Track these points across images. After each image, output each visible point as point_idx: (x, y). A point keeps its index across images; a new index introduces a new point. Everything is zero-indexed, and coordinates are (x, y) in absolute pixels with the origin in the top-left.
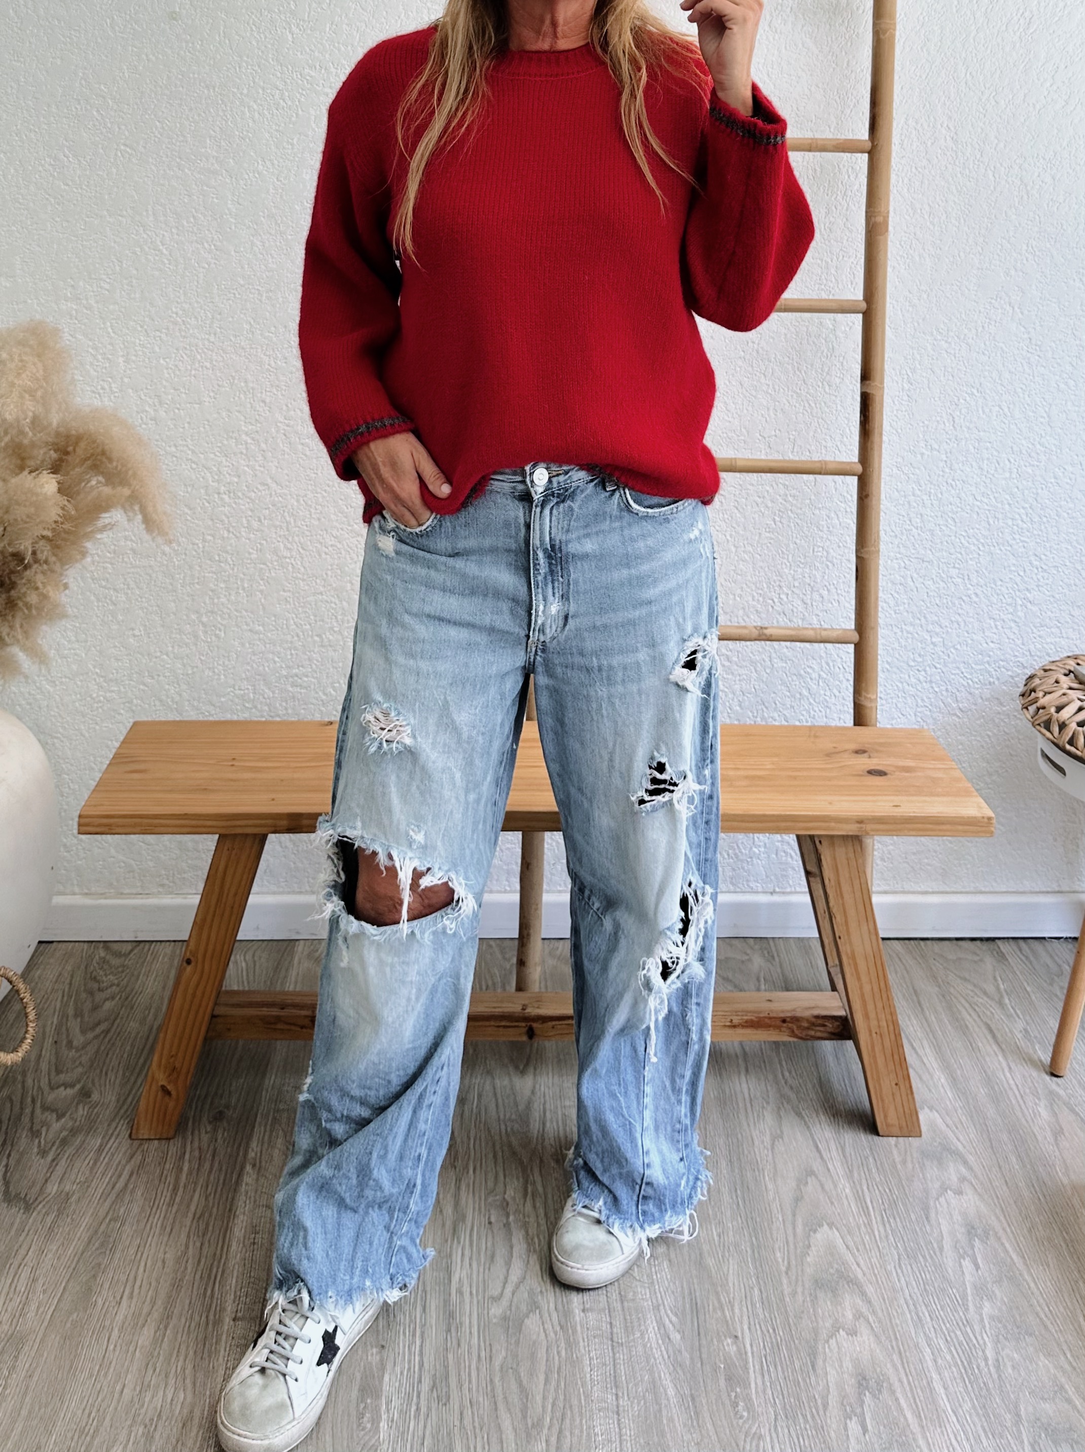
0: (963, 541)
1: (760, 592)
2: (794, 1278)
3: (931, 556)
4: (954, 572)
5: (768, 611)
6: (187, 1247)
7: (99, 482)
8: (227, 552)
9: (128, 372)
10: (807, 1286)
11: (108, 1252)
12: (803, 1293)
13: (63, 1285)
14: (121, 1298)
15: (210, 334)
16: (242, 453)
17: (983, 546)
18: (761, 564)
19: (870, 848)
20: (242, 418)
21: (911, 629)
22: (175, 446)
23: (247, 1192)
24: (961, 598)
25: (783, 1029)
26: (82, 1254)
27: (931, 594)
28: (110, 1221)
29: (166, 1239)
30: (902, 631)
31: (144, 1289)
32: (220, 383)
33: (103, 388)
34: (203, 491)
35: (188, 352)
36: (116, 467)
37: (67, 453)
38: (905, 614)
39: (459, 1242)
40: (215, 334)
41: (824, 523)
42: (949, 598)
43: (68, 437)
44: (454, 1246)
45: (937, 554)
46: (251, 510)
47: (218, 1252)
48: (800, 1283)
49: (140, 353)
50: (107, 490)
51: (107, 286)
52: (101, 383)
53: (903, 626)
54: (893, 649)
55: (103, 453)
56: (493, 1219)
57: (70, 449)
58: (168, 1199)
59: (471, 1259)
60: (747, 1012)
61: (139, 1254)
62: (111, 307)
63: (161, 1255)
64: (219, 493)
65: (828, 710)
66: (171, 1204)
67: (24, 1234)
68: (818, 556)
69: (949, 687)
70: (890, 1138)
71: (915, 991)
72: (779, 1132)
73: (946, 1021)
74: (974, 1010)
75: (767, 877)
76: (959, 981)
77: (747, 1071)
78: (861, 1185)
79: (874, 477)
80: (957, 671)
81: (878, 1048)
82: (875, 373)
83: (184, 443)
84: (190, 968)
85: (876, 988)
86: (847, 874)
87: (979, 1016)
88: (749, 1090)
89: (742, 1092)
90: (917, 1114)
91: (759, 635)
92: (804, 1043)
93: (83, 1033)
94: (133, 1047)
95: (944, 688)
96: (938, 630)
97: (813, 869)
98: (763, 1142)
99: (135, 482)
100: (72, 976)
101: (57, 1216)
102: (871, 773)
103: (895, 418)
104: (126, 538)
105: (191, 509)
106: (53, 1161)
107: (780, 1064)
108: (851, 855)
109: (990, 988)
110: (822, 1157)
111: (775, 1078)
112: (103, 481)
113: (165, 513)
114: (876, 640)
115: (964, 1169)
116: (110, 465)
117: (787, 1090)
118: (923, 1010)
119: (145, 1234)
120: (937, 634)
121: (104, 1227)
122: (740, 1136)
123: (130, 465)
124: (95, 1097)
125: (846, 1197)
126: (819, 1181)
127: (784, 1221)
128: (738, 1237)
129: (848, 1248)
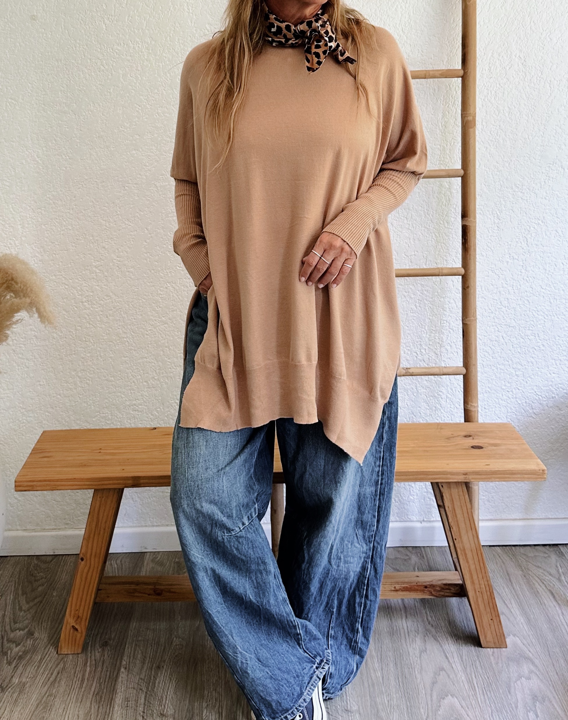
0: (534, 314)
1: (409, 348)
3: (515, 324)
4: (529, 332)
5: (414, 359)
6: (90, 708)
7: (11, 296)
8: (89, 335)
9: (24, 234)
11: (48, 711)
15: (70, 209)
16: (93, 278)
17: (547, 316)
18: (409, 332)
19: (477, 492)
20: (92, 258)
21: (503, 367)
22: (55, 276)
23: (122, 681)
25: (426, 591)
26: (34, 712)
27: (514, 346)
28: (48, 696)
29: (79, 704)
30: (497, 369)
32: (78, 238)
33: (11, 244)
34: (73, 301)
35: (57, 220)
36: (21, 287)
38: (499, 358)
40: (72, 209)
41: (447, 306)
42: (526, 348)
45: (518, 322)
46: (102, 311)
47: (108, 711)
49: (30, 222)
50: (17, 301)
52: (9, 241)
53: (498, 366)
54: (492, 379)
55: (12, 279)
58: (79, 686)
60: (404, 582)
61: (65, 712)
63: (77, 712)
64: (82, 302)
65: (453, 416)
66: (81, 687)
68: (443, 326)
69: (527, 401)
70: (489, 649)
71: (508, 574)
72: (424, 648)
73: (526, 590)
74: (543, 583)
75: (419, 512)
76: (535, 568)
77: (406, 617)
78: (471, 675)
79: (472, 275)
80: (532, 391)
81: (480, 600)
82: (471, 213)
83: (60, 274)
84: (83, 563)
85: (478, 568)
86: (459, 504)
87: (546, 587)
88: (407, 627)
89: (403, 628)
90: (504, 635)
91: (406, 373)
92: (439, 599)
93: (28, 603)
94: (56, 609)
95: (524, 401)
96: (519, 367)
97: (441, 503)
98: (415, 654)
99: (32, 295)
100: (20, 574)
101: (19, 694)
102: (473, 447)
103: (490, 241)
104: (31, 330)
105: (67, 312)
106: (15, 667)
107: (426, 613)
108: (461, 493)
109: (553, 571)
110: (449, 661)
111: (423, 621)
112: (14, 296)
113: (51, 312)
114: (476, 372)
115: (532, 667)
116: (16, 286)
117: (429, 627)
118: (512, 583)
119: (67, 703)
120: (519, 370)
121: (45, 698)
122: (401, 651)
123: (28, 286)
124: (36, 635)
125: (463, 681)
126: (447, 673)
127: (426, 694)
128: (399, 702)
129: (462, 707)
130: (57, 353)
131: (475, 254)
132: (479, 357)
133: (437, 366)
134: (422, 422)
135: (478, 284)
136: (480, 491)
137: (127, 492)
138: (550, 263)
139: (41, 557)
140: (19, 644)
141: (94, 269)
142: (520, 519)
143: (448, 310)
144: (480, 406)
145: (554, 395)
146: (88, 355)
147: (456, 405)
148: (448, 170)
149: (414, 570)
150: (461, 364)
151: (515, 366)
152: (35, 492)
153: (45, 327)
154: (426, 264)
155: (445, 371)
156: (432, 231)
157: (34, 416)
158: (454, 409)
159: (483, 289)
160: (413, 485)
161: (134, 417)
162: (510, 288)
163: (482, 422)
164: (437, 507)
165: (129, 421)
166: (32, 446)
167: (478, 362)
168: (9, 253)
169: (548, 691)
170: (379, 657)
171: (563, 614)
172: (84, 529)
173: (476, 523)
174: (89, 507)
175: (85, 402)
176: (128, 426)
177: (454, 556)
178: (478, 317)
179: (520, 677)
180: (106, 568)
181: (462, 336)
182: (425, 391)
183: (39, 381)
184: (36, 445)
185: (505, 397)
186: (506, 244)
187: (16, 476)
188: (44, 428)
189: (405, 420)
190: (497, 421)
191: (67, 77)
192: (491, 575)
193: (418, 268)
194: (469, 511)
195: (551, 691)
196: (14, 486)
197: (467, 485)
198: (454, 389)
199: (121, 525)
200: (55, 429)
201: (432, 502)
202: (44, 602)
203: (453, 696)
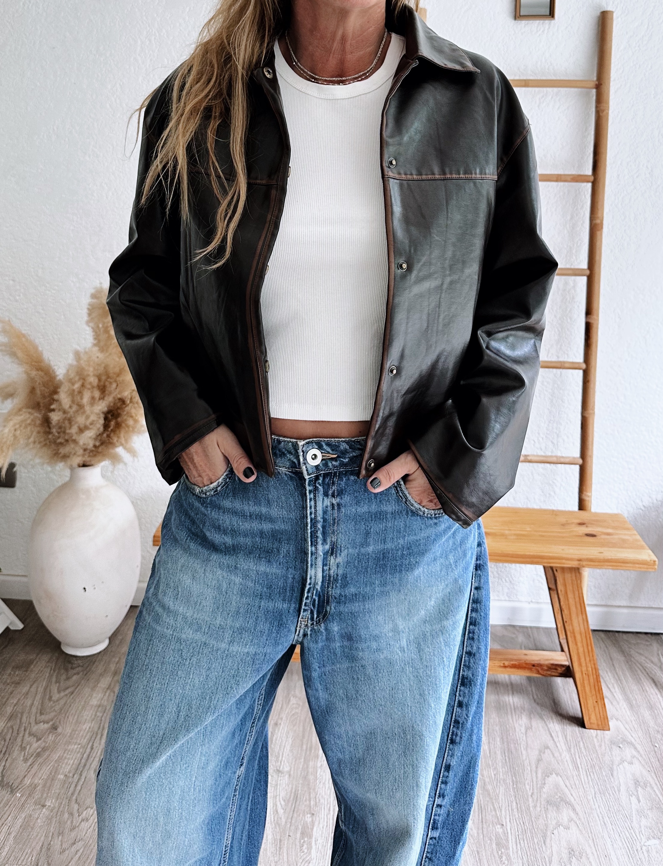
2: (535, 799)
10: (542, 803)
12: (540, 807)
25: (533, 670)
48: (539, 801)
60: (513, 660)
70: (592, 730)
71: (611, 659)
72: (530, 725)
73: (629, 676)
74: (645, 670)
75: (528, 593)
76: (637, 654)
77: (513, 693)
78: (575, 755)
79: (593, 370)
81: (586, 682)
82: (594, 311)
85: (586, 650)
86: (571, 588)
87: (648, 674)
88: (514, 702)
89: (510, 703)
90: (607, 718)
92: (546, 678)
97: (552, 586)
98: (520, 730)
102: (587, 535)
107: (532, 691)
108: (574, 578)
109: (655, 659)
110: (553, 740)
111: (529, 698)
114: (592, 463)
115: (634, 752)
117: (534, 704)
118: (615, 668)
122: (508, 726)
125: (567, 761)
126: (552, 752)
127: (531, 770)
128: (505, 776)
129: (566, 786)
131: (597, 351)
134: (536, 507)
142: (624, 607)
148: (574, 269)
149: (521, 648)
155: (561, 460)
163: (595, 511)
164: (548, 590)
169: (650, 777)
173: (586, 607)
179: (622, 761)
182: (540, 477)
195: (653, 778)
196: (152, 541)
197: (577, 571)
201: (542, 585)
203: (557, 774)
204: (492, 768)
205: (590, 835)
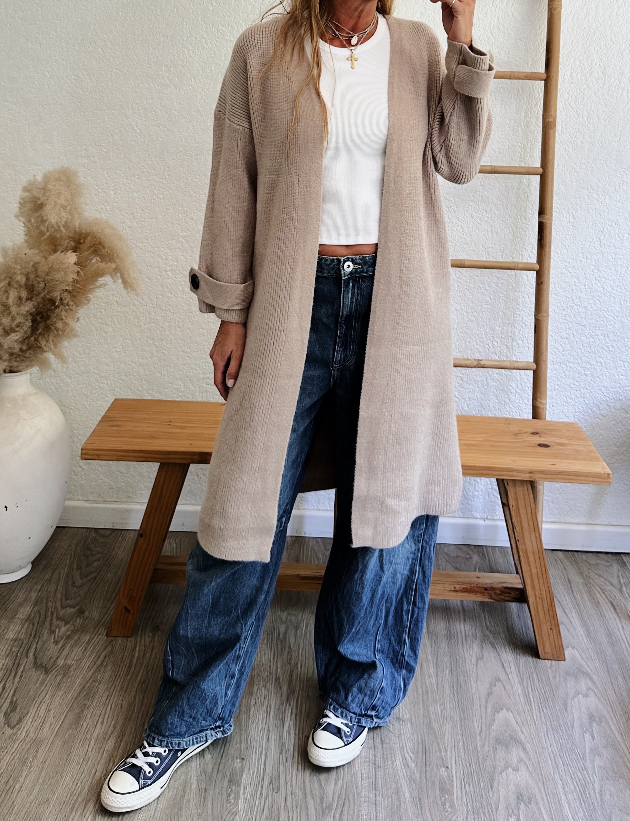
0: (605, 314)
1: (481, 340)
2: (484, 737)
3: (585, 322)
4: (599, 332)
5: (486, 351)
6: (135, 698)
7: (97, 260)
8: (170, 305)
9: (116, 199)
10: (491, 742)
11: (91, 698)
12: (489, 746)
13: (65, 714)
14: (97, 723)
16: (179, 248)
17: (617, 317)
18: (482, 324)
19: (541, 492)
20: (180, 228)
21: (572, 365)
22: (142, 243)
24: (603, 348)
25: (485, 594)
26: (76, 698)
27: (585, 345)
28: (92, 681)
29: (123, 693)
30: (566, 366)
31: (110, 719)
32: (168, 207)
33: (101, 209)
34: (157, 269)
35: (150, 189)
36: (107, 252)
37: (80, 243)
38: (569, 356)
39: (290, 705)
40: (165, 179)
41: (520, 300)
42: (596, 348)
43: (80, 234)
44: (287, 707)
45: (589, 321)
48: (487, 740)
49: (123, 189)
50: (102, 265)
51: (105, 150)
52: (101, 205)
53: (568, 364)
54: (561, 377)
55: (100, 243)
56: (310, 694)
57: (82, 241)
58: (125, 673)
59: (296, 715)
60: (464, 583)
61: (108, 701)
62: (107, 162)
63: (120, 702)
64: (166, 271)
65: (520, 412)
66: (126, 675)
67: (44, 686)
68: (516, 320)
69: (595, 401)
70: (547, 661)
71: (569, 581)
72: (480, 655)
73: (586, 599)
74: (604, 593)
75: (483, 509)
76: (596, 576)
77: (465, 620)
78: (528, 688)
79: (546, 272)
80: (600, 392)
81: (540, 607)
82: (547, 211)
83: (147, 241)
84: (141, 540)
85: (539, 572)
86: (523, 503)
87: (607, 597)
88: (465, 631)
89: (461, 632)
90: (562, 646)
91: (477, 364)
92: (498, 603)
93: (81, 578)
94: (109, 587)
95: (591, 402)
96: (588, 366)
97: (505, 501)
98: (471, 661)
99: (118, 261)
100: (76, 547)
101: (63, 677)
102: (540, 445)
103: (564, 239)
104: (113, 295)
105: (150, 280)
106: (62, 647)
107: (485, 618)
108: (526, 492)
109: (615, 582)
110: (505, 671)
111: (481, 625)
112: (100, 260)
113: (134, 278)
114: (546, 368)
115: (590, 683)
116: (104, 251)
117: (487, 633)
118: (573, 592)
119: (112, 690)
120: (588, 369)
121: (89, 684)
122: (457, 656)
123: (115, 251)
124: (87, 614)
125: (518, 695)
126: (503, 684)
127: (480, 705)
128: (452, 712)
129: (517, 722)
130: (136, 320)
131: (550, 251)
132: (549, 354)
133: (508, 359)
134: (490, 415)
135: (551, 280)
136: (545, 491)
137: (193, 468)
138: (621, 265)
139: (100, 531)
140: (68, 623)
141: (181, 239)
142: (583, 524)
143: (521, 304)
144: (548, 404)
145: (621, 398)
146: (167, 324)
147: (525, 401)
148: (528, 167)
149: (475, 570)
150: (531, 359)
151: (584, 365)
152: (101, 461)
153: (128, 293)
154: (502, 258)
155: (516, 365)
156: (509, 226)
157: (108, 383)
158: (523, 404)
159: (557, 285)
160: (478, 480)
161: (207, 391)
162: (582, 287)
163: (550, 419)
164: (501, 506)
165: (201, 395)
166: (103, 414)
167: (548, 359)
168: (100, 217)
169: (605, 712)
170: (435, 662)
171: (623, 628)
172: (146, 504)
173: (540, 524)
174: (154, 481)
175: (159, 372)
176: (200, 399)
177: (516, 558)
178: (550, 313)
179: (577, 694)
180: (164, 547)
181: (533, 332)
182: (495, 384)
183: (116, 348)
184: (106, 413)
185: (573, 396)
186: (580, 243)
187: (83, 444)
188: (115, 395)
189: (474, 412)
190: (564, 420)
191: (171, 51)
192: (552, 581)
193: (495, 260)
194: (533, 511)
195: (608, 712)
196: (80, 453)
197: (532, 484)
198: (523, 385)
199: (183, 502)
200: (127, 398)
201: (496, 500)
202: (97, 579)
203: (508, 710)
204: (438, 703)
205: (540, 777)
